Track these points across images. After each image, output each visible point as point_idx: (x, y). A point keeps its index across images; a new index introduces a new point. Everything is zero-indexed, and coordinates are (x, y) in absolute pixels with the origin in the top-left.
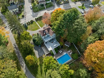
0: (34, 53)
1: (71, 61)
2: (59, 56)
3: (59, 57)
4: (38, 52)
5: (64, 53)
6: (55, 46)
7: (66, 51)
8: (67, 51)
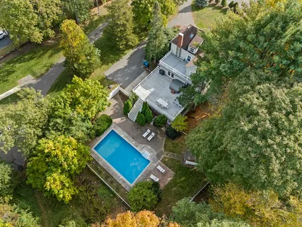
0: (117, 60)
1: (119, 187)
2: (129, 134)
3: (123, 135)
4: (126, 67)
5: (149, 151)
6: (160, 106)
7: (158, 156)
8: (163, 161)
